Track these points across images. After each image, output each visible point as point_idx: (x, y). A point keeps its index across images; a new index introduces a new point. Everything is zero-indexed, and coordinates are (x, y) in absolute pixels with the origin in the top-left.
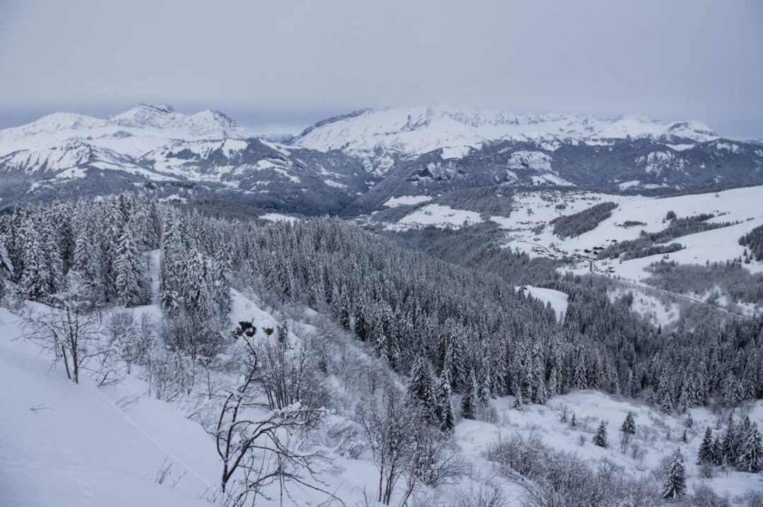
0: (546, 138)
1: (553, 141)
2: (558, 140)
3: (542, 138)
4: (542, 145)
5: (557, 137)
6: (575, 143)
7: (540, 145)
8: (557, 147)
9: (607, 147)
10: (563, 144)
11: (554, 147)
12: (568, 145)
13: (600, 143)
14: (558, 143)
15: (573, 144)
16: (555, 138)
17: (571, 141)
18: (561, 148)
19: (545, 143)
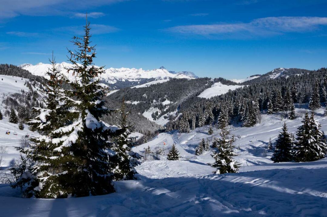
0: (110, 78)
1: (114, 80)
2: (116, 79)
3: (109, 78)
4: (109, 81)
5: (116, 78)
6: (124, 80)
7: (107, 82)
8: (115, 82)
9: (137, 82)
10: (118, 81)
11: (114, 82)
12: (120, 81)
13: (135, 80)
14: (116, 80)
15: (123, 81)
16: (115, 78)
17: (122, 80)
18: (117, 83)
19: (110, 80)
